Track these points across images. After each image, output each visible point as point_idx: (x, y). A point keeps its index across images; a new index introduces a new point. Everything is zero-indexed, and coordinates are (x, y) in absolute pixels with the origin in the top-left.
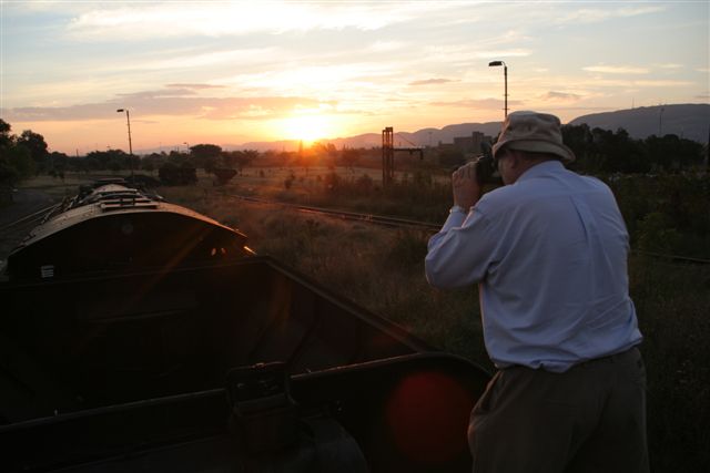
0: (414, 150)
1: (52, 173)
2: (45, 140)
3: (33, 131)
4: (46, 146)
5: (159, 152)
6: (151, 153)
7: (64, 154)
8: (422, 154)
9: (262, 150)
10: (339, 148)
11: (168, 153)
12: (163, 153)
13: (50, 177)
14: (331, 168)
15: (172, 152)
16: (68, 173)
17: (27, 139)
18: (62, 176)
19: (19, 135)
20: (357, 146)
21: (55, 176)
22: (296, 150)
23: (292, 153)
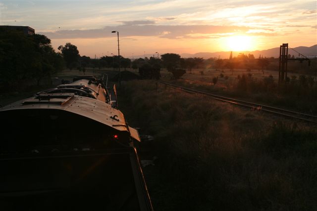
0: (303, 59)
1: (79, 69)
2: (78, 49)
3: (72, 44)
4: (78, 52)
5: (144, 58)
6: (139, 58)
7: (89, 57)
8: (309, 62)
9: (206, 58)
10: (256, 57)
11: (149, 58)
12: (146, 58)
13: (78, 71)
14: (249, 70)
15: (151, 58)
16: (88, 68)
17: (68, 48)
18: (84, 71)
19: (64, 46)
20: (268, 56)
21: (80, 71)
22: (228, 57)
23: (225, 60)
